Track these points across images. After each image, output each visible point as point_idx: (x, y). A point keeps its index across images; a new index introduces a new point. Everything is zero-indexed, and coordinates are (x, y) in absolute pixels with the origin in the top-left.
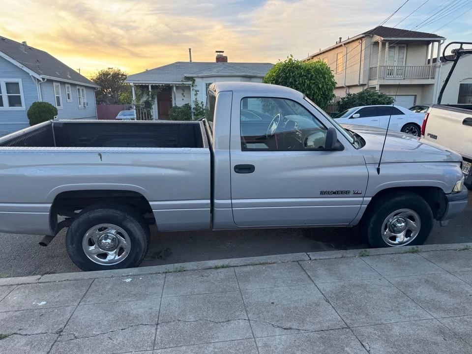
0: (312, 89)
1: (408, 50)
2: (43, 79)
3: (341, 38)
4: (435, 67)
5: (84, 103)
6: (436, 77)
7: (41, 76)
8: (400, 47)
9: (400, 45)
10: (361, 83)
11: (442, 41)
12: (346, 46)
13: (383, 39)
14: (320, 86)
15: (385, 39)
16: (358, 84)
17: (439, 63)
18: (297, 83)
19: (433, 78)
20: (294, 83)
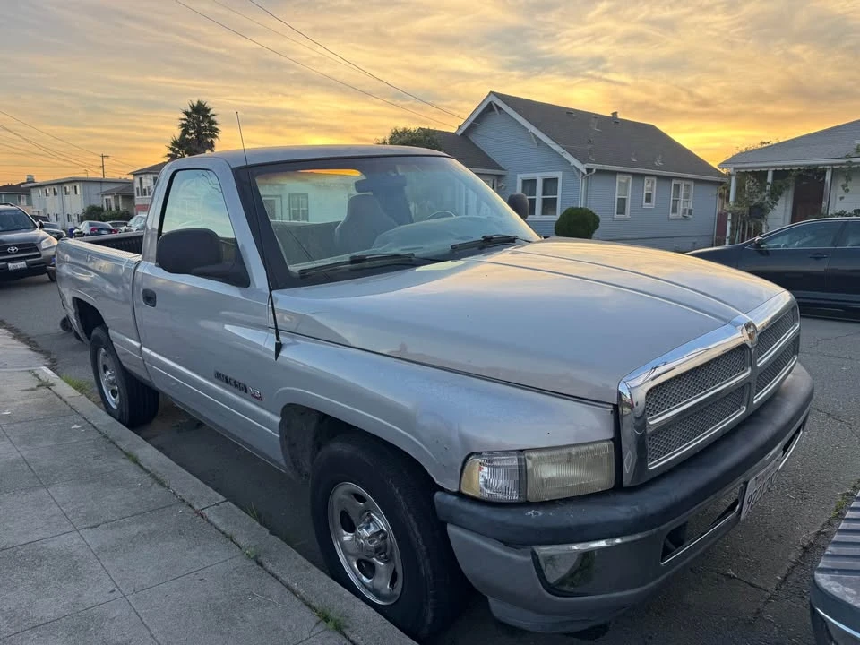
2: (589, 170)
5: (685, 210)
7: (586, 166)
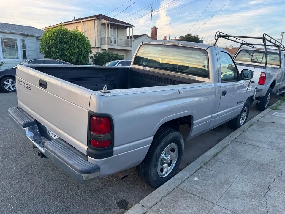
0: (80, 48)
1: (118, 30)
3: (75, 17)
4: (131, 41)
6: (132, 46)
8: (114, 28)
9: (115, 27)
10: (97, 46)
11: (133, 28)
12: (84, 23)
13: (108, 22)
14: (85, 47)
15: (109, 22)
16: (95, 46)
17: (133, 39)
18: (69, 43)
19: (131, 47)
20: (67, 43)
